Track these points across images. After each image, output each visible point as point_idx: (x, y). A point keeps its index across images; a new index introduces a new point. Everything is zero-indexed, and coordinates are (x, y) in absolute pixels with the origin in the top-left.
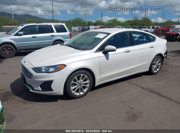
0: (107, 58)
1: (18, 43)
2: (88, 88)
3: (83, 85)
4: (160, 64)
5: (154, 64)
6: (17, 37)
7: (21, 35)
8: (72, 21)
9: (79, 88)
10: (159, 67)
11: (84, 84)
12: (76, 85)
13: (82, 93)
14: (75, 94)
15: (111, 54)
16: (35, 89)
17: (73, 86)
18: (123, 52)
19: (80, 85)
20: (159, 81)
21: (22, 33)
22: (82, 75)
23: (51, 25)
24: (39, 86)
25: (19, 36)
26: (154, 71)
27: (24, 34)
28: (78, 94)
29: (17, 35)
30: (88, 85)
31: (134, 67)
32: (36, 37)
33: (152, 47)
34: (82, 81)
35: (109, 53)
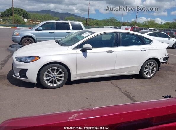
0: (85, 56)
1: (37, 37)
2: (62, 81)
3: (57, 78)
4: (155, 69)
5: (146, 68)
6: (37, 32)
7: (41, 30)
8: (106, 20)
9: (53, 80)
10: (154, 72)
11: (59, 77)
12: (50, 76)
13: (55, 85)
14: (49, 84)
15: (89, 53)
16: (16, 74)
17: (47, 77)
18: (105, 52)
19: (54, 77)
20: (144, 86)
21: (41, 28)
22: (56, 68)
23: (68, 23)
24: (18, 73)
25: (39, 31)
26: (147, 76)
27: (43, 30)
28: (51, 85)
29: (37, 30)
30: (63, 79)
31: (119, 68)
32: (53, 33)
33: (144, 50)
34: (56, 73)
35: (88, 51)
